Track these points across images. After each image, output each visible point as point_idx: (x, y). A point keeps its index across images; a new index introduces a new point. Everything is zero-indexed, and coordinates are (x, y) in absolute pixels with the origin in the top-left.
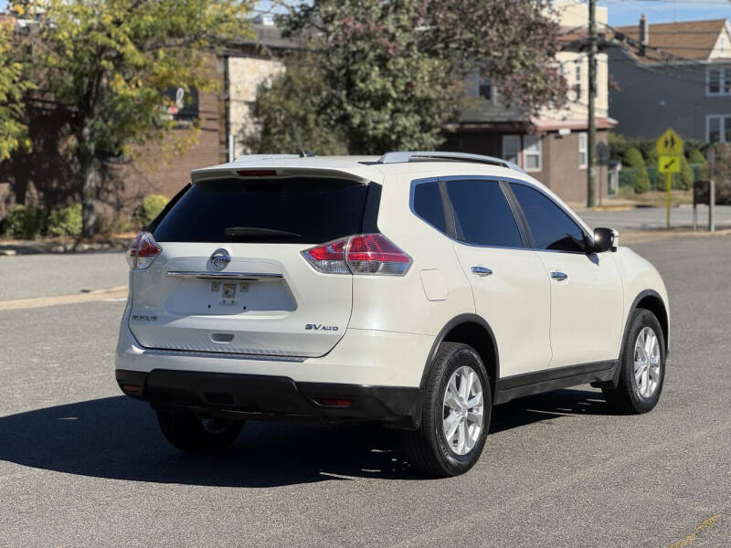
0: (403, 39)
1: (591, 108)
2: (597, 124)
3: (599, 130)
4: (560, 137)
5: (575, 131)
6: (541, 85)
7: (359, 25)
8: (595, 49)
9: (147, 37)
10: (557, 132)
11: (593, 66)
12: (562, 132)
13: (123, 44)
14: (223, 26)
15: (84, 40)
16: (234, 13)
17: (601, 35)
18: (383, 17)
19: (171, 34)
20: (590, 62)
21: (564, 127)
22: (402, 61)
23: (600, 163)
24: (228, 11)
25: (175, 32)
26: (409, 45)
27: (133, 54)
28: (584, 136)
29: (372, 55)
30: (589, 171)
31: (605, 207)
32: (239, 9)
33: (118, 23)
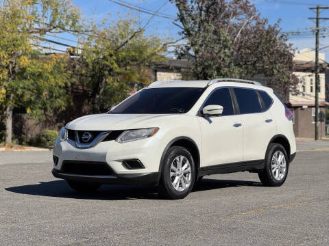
0: (228, 60)
1: (316, 97)
2: (319, 104)
3: (320, 107)
4: (303, 109)
5: (310, 107)
6: (286, 80)
7: (209, 55)
8: (318, 70)
9: (122, 61)
10: (301, 107)
11: (317, 78)
12: (304, 107)
13: (112, 64)
14: (154, 57)
15: (96, 62)
16: (158, 51)
17: (321, 65)
18: (220, 51)
19: (132, 60)
20: (316, 76)
21: (304, 105)
22: (226, 69)
23: (321, 121)
24: (156, 51)
25: (134, 59)
26: (230, 63)
27: (116, 68)
28: (314, 109)
29: (214, 67)
30: (316, 124)
31: (323, 140)
32: (161, 50)
33: (111, 55)
